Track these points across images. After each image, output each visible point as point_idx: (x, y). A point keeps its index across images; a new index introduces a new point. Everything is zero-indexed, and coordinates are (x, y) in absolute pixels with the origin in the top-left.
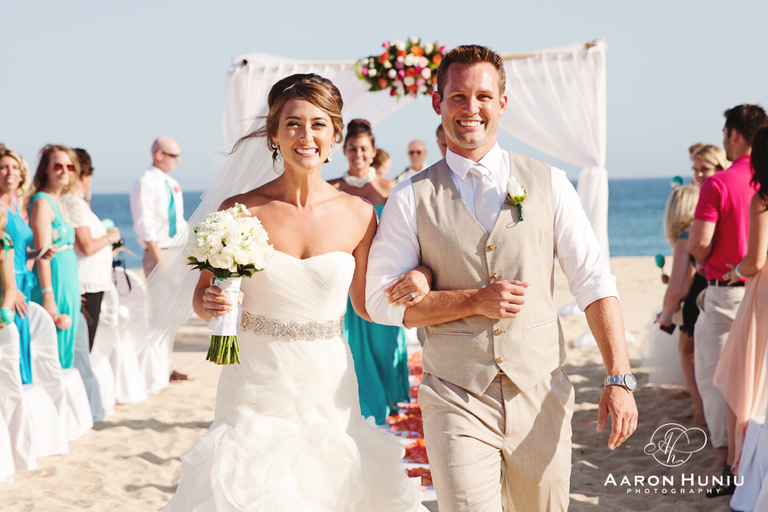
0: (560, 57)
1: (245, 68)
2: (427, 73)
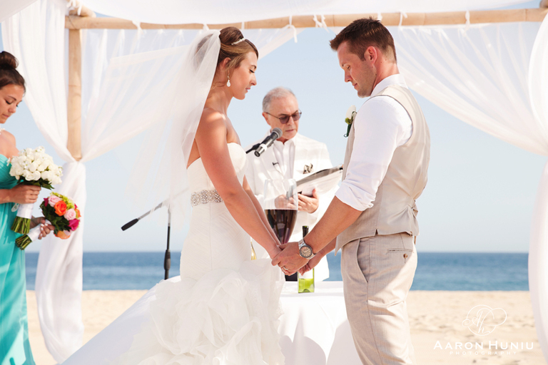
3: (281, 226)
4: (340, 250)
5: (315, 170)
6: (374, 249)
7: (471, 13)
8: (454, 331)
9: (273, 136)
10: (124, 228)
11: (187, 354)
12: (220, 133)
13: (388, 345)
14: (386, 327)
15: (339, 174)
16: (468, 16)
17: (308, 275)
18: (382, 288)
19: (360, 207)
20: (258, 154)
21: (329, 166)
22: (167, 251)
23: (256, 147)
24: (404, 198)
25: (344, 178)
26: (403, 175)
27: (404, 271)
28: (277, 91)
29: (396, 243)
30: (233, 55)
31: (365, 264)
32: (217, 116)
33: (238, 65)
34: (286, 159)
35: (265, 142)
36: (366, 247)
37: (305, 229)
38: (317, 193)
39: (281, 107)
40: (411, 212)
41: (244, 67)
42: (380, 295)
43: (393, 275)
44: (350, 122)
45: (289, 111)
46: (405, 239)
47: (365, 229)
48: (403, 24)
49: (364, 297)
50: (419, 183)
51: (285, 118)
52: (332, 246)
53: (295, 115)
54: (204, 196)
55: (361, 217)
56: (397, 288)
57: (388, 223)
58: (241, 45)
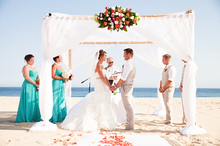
0: (177, 16)
1: (50, 17)
2: (124, 19)
3: (111, 83)
4: (120, 87)
5: (116, 72)
6: (126, 87)
7: (147, 42)
8: (147, 105)
9: (109, 66)
10: (82, 83)
11: (96, 104)
12: (101, 68)
13: (128, 102)
14: (128, 99)
15: (121, 74)
16: (146, 42)
17: (115, 91)
18: (127, 93)
19: (124, 80)
20: (106, 70)
21: (119, 72)
22: (90, 87)
23: (106, 68)
24: (131, 79)
25: (122, 75)
26: (131, 75)
27: (131, 90)
28: (109, 58)
29: (129, 86)
30: (102, 55)
31: (124, 89)
32: (100, 65)
33: (103, 56)
34: (111, 70)
35: (107, 67)
36: (125, 86)
37: (115, 83)
38: (117, 76)
39: (109, 61)
40: (132, 81)
41: (104, 56)
42: (127, 94)
43: (129, 91)
44: (123, 66)
45: (111, 62)
46: (131, 85)
47: (125, 84)
48: (134, 43)
49: (124, 94)
50: (134, 76)
51: (110, 63)
52: (119, 87)
53: (112, 62)
54: (98, 78)
55: (124, 82)
56: (129, 93)
57: (128, 83)
58: (103, 53)
